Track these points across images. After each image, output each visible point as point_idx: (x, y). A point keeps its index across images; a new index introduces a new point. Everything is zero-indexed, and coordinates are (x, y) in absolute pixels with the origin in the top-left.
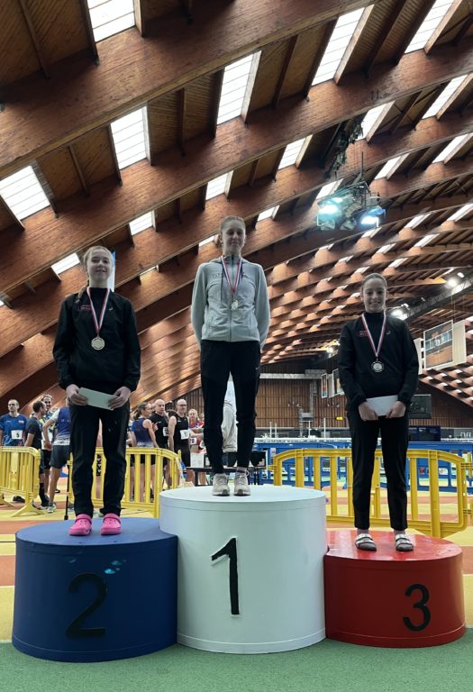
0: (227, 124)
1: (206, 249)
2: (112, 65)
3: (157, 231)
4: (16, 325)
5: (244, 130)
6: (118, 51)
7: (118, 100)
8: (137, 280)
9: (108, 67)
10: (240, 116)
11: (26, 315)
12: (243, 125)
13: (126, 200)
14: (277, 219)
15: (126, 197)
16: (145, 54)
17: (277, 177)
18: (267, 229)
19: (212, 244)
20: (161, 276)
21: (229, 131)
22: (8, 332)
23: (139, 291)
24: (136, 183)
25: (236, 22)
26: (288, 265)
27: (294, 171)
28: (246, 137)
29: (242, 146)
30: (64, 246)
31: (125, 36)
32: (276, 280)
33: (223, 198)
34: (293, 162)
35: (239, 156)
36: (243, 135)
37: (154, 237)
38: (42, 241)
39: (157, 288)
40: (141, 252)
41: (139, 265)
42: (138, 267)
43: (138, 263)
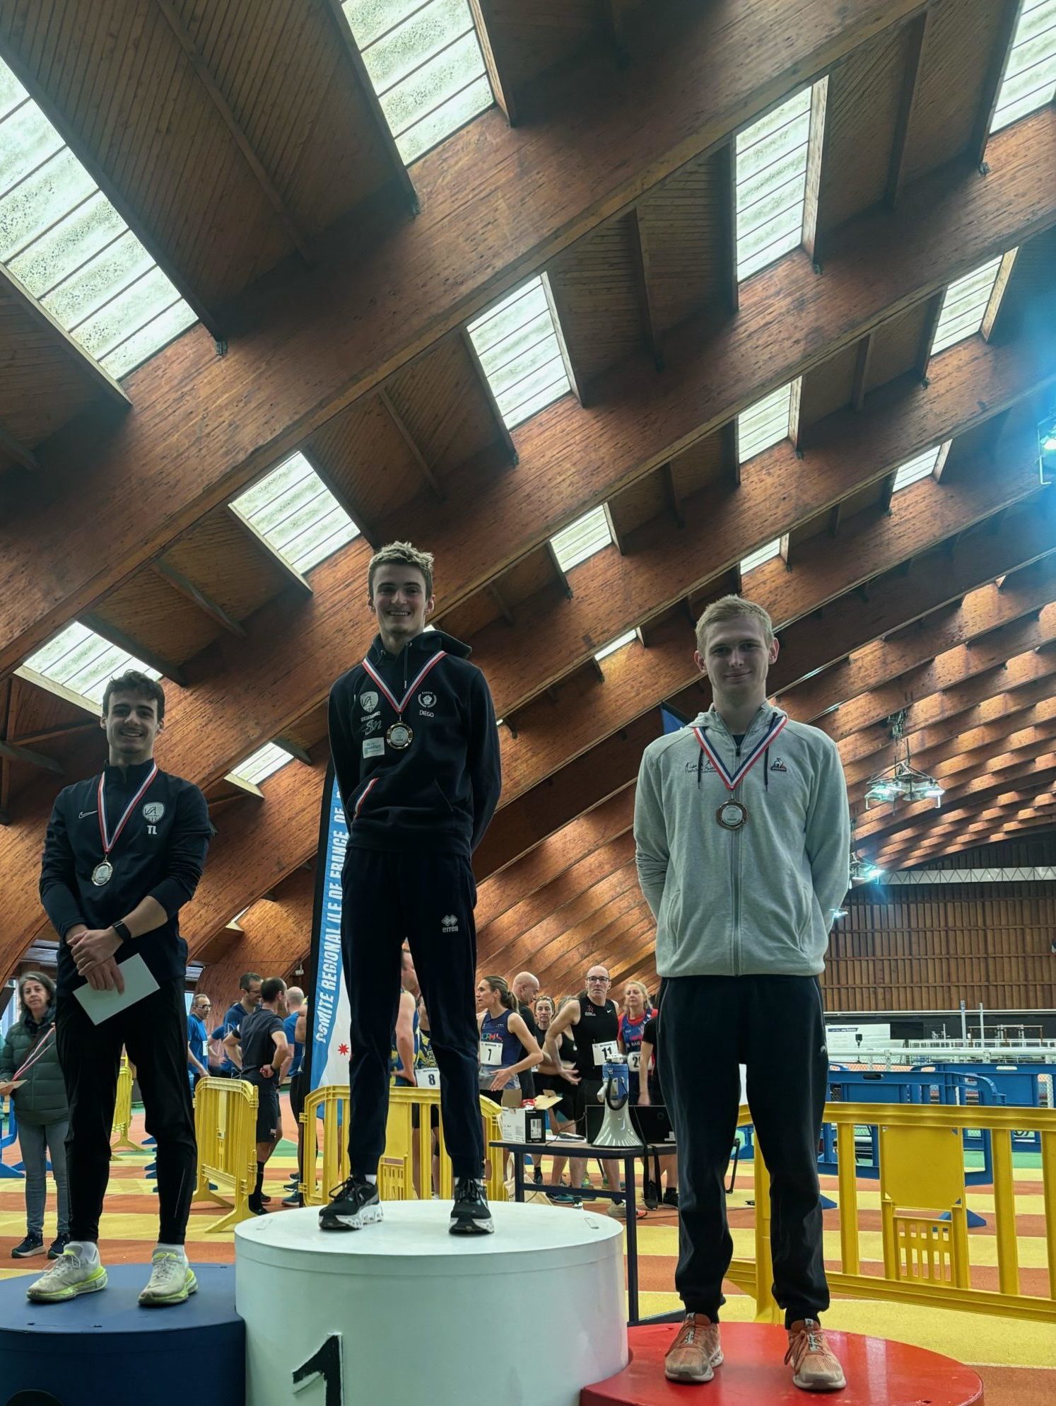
0: (767, 275)
1: (761, 578)
2: (446, 208)
3: (624, 553)
5: (812, 279)
6: (460, 173)
7: (462, 283)
8: (592, 672)
9: (439, 211)
10: (801, 247)
12: (809, 268)
13: (528, 496)
14: (947, 478)
15: (528, 489)
16: (521, 165)
17: (930, 375)
18: (922, 506)
19: (777, 565)
20: (650, 658)
21: (773, 290)
23: (599, 697)
24: (549, 454)
25: (737, 34)
26: (1002, 588)
27: (976, 349)
28: (818, 296)
29: (808, 319)
31: (473, 134)
32: (971, 631)
33: (787, 451)
34: (974, 329)
35: (802, 346)
36: (809, 291)
37: (617, 567)
39: (643, 684)
40: (591, 606)
41: (584, 638)
42: (583, 643)
43: (582, 633)
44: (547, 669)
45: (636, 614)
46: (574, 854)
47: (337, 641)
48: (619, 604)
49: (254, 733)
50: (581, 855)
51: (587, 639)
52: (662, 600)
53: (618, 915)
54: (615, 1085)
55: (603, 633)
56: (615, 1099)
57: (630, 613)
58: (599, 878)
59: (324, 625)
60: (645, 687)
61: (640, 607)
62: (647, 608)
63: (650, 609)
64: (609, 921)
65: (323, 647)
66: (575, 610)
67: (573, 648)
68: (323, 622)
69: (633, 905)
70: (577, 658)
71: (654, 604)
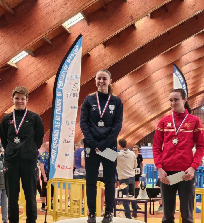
4: (38, 70)
8: (133, 27)
11: (45, 61)
20: (153, 22)
22: (33, 76)
23: (134, 35)
30: (67, 11)
38: (50, 8)
39: (149, 32)
40: (133, 5)
41: (130, 17)
42: (130, 18)
43: (130, 15)
44: (117, 27)
45: (148, 9)
46: (124, 88)
47: (47, 17)
48: (142, 5)
49: (18, 48)
50: (126, 88)
51: (132, 17)
52: (157, 5)
53: (137, 108)
54: (143, 183)
55: (137, 15)
56: (143, 187)
57: (147, 9)
58: (132, 96)
59: (42, 11)
60: (150, 33)
61: (150, 7)
62: (152, 7)
63: (153, 8)
64: (134, 110)
65: (42, 19)
66: (127, 7)
67: (127, 20)
68: (42, 10)
69: (142, 105)
70: (128, 23)
71: (155, 6)
